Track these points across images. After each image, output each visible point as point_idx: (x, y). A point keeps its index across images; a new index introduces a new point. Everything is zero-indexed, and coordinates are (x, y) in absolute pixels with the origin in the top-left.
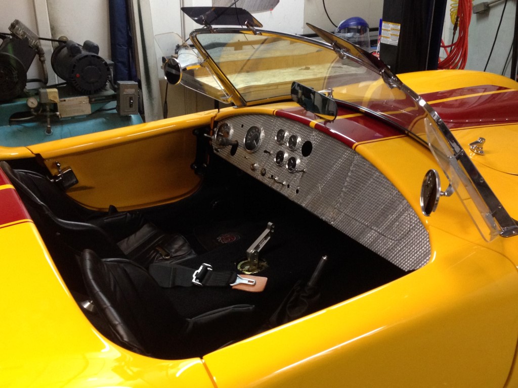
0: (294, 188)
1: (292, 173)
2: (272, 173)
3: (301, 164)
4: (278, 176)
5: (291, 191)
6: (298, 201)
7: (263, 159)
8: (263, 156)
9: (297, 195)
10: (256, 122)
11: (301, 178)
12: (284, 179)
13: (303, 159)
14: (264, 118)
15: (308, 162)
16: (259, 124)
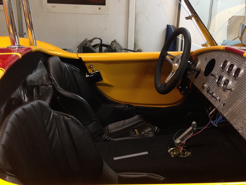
0: (223, 102)
1: (224, 91)
2: (213, 90)
3: (231, 84)
4: (216, 93)
5: (220, 104)
6: (222, 112)
7: (211, 81)
8: (211, 79)
9: (223, 107)
10: (214, 56)
11: (229, 95)
12: (218, 96)
13: (234, 81)
14: (219, 54)
15: (236, 84)
16: (215, 57)
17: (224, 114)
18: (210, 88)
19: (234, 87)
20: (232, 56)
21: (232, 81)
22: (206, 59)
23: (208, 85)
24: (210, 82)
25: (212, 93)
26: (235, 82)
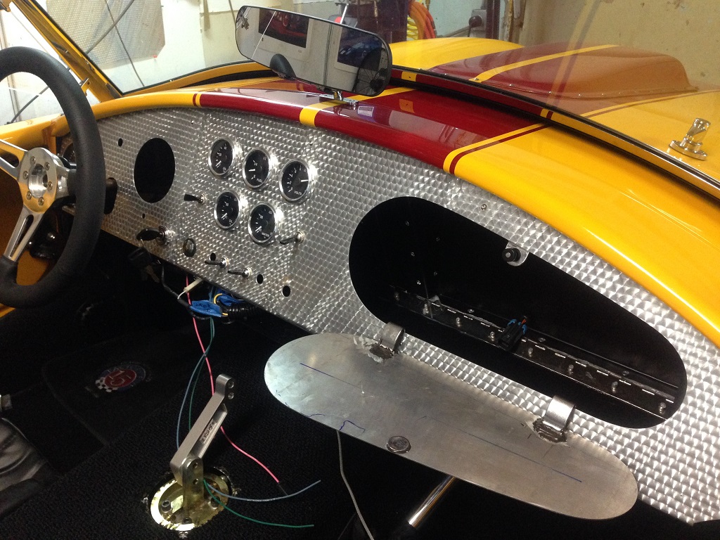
0: (277, 282)
1: (267, 245)
2: (213, 248)
3: (287, 220)
4: (229, 256)
5: (270, 291)
6: (293, 317)
7: (184, 216)
8: (184, 210)
9: (285, 300)
10: (155, 131)
11: (292, 257)
12: (246, 263)
13: (290, 208)
14: (172, 119)
15: (306, 216)
16: (161, 133)
17: (301, 321)
18: (193, 241)
19: (303, 228)
20: (236, 122)
21: (284, 208)
22: (121, 142)
23: (178, 232)
24: (181, 221)
25: (213, 256)
26: (299, 211)
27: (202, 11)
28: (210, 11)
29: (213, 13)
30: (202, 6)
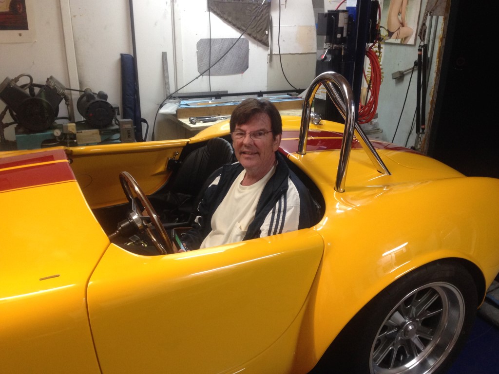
27: (269, 53)
28: (273, 53)
29: (275, 54)
30: (269, 51)
